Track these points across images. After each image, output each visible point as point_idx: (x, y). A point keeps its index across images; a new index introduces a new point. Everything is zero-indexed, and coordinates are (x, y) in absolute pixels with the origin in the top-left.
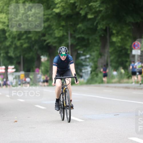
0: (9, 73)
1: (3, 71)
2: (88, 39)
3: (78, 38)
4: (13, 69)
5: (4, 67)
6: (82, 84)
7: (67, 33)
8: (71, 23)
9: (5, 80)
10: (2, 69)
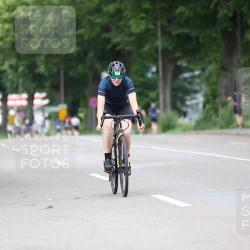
0: (35, 108)
1: (25, 103)
2: (197, 38)
3: (178, 36)
4: (44, 99)
5: (25, 96)
6: (186, 130)
7: (156, 25)
8: (163, 5)
9: (27, 122)
10: (21, 99)
